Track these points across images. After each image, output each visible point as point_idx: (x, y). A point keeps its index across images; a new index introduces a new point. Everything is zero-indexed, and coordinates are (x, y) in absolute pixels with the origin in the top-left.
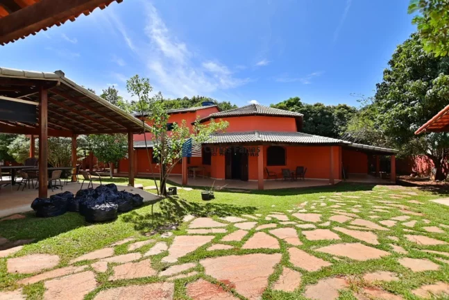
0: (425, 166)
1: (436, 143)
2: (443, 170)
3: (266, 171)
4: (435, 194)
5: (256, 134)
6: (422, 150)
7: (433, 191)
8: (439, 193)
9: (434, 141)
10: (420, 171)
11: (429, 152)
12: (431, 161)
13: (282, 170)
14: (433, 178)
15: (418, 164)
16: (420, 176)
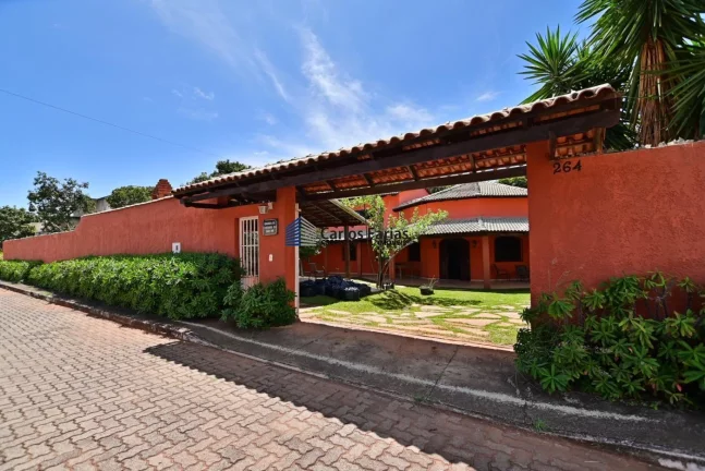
3: (493, 268)
5: (480, 221)
13: (517, 267)
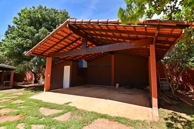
0: (30, 77)
1: (36, 63)
2: (37, 79)
4: (33, 91)
6: (30, 70)
7: (32, 90)
8: (35, 91)
9: (35, 63)
10: (28, 80)
11: (33, 71)
12: (33, 75)
14: (33, 82)
15: (27, 76)
16: (27, 82)
